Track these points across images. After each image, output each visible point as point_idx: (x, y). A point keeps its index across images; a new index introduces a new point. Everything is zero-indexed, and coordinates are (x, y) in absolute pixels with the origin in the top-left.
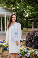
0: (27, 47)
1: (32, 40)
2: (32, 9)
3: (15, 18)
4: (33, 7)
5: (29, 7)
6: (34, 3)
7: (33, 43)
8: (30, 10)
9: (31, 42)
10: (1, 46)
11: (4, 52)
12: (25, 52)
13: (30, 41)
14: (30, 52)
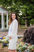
0: (26, 43)
1: (30, 36)
2: (27, 8)
3: (14, 16)
4: (28, 6)
5: (25, 6)
6: (28, 3)
7: (31, 40)
8: (25, 9)
9: (29, 39)
10: (1, 42)
11: (4, 48)
12: (25, 48)
13: (28, 37)
14: (29, 48)
